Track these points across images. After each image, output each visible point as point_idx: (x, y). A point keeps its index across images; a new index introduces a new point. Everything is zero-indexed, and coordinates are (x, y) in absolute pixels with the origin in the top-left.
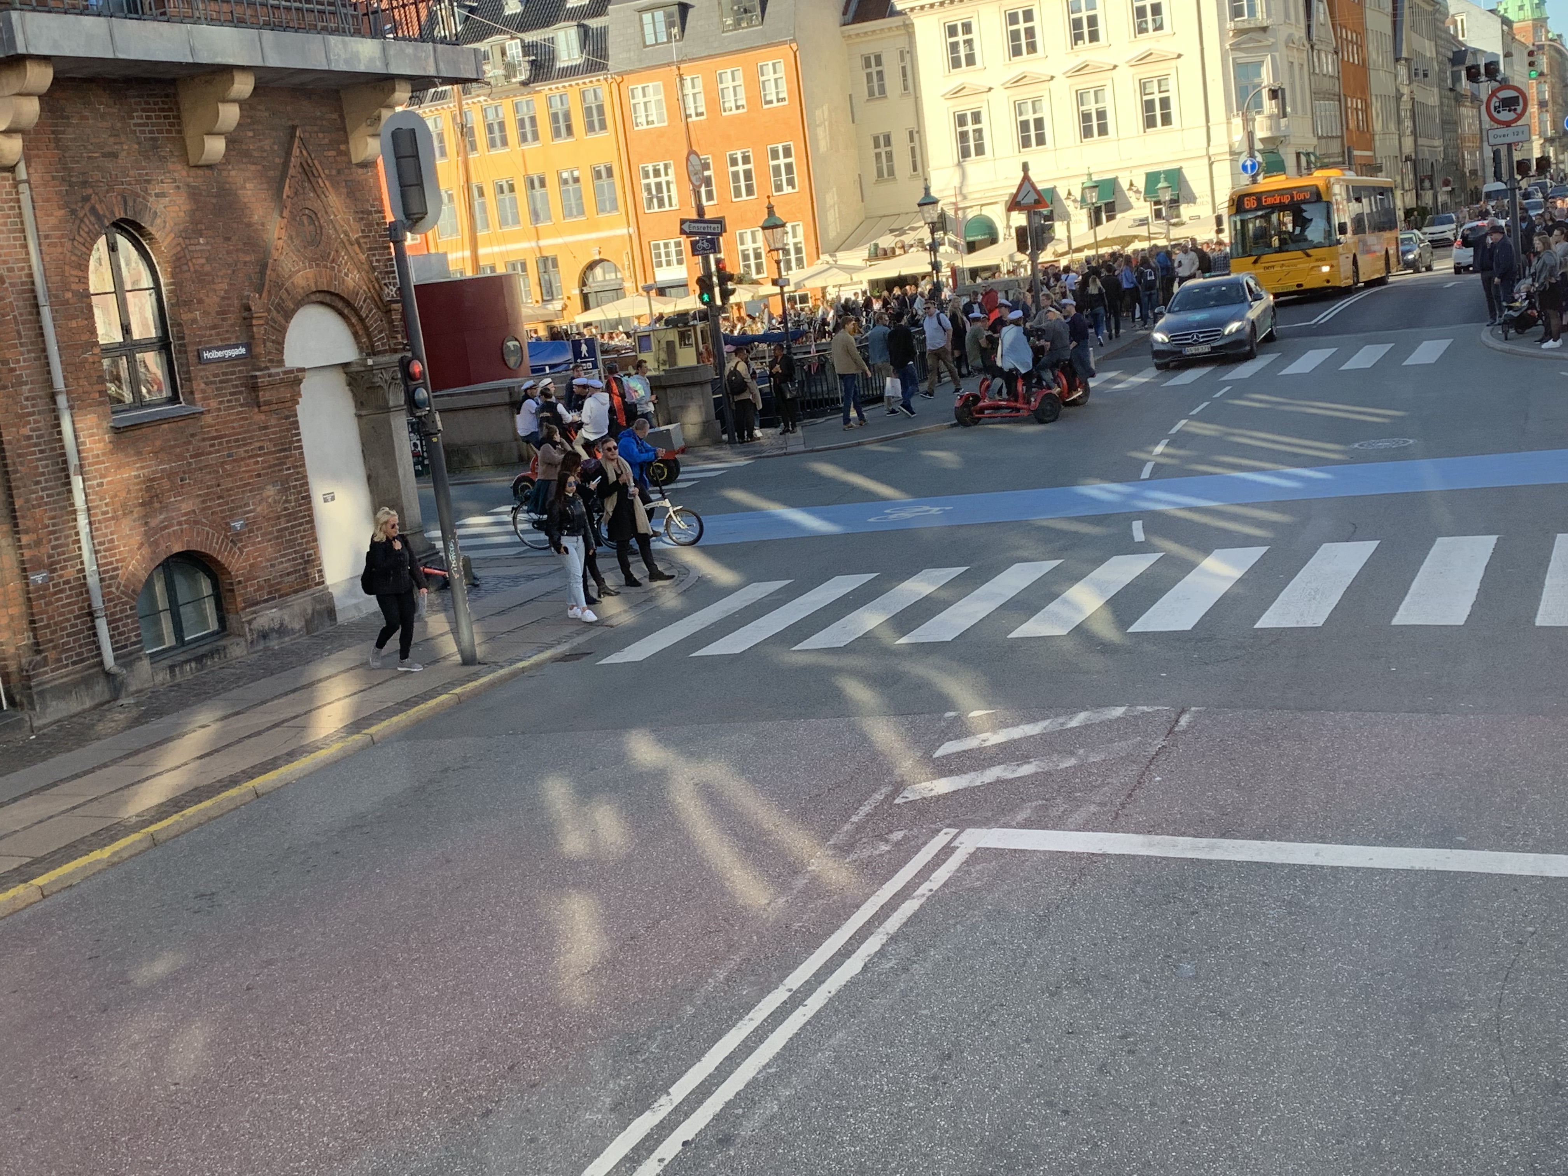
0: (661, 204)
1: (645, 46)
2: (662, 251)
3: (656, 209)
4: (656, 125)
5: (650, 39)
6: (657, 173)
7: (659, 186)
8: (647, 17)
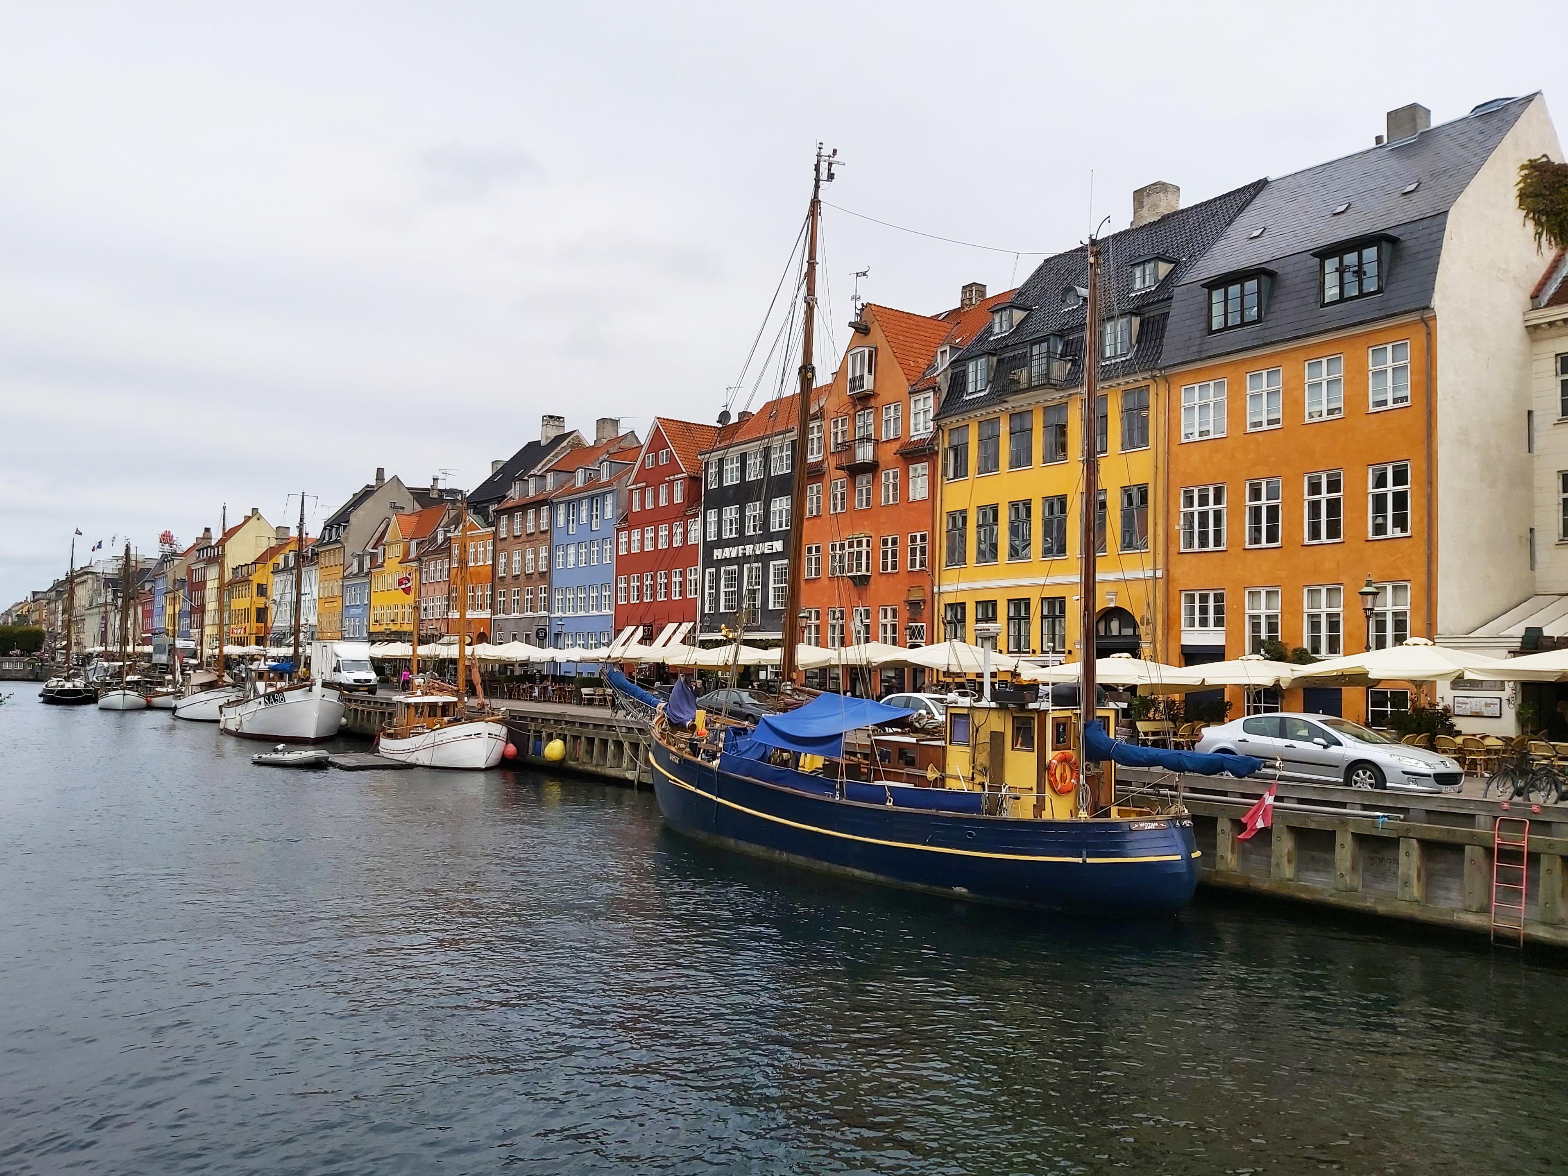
0: (1203, 543)
1: (1211, 332)
2: (1197, 605)
3: (1196, 548)
4: (1212, 436)
5: (1217, 323)
6: (1203, 501)
7: (1203, 516)
8: (1217, 296)
